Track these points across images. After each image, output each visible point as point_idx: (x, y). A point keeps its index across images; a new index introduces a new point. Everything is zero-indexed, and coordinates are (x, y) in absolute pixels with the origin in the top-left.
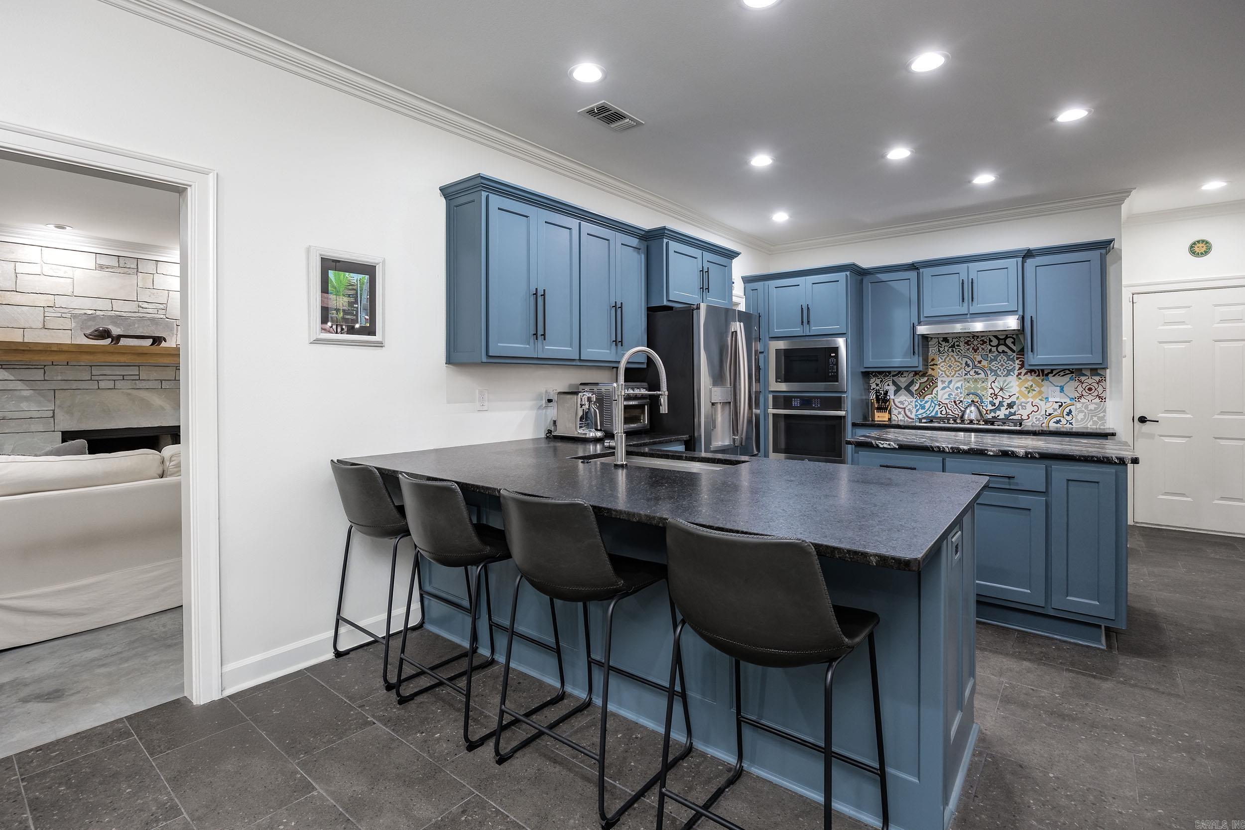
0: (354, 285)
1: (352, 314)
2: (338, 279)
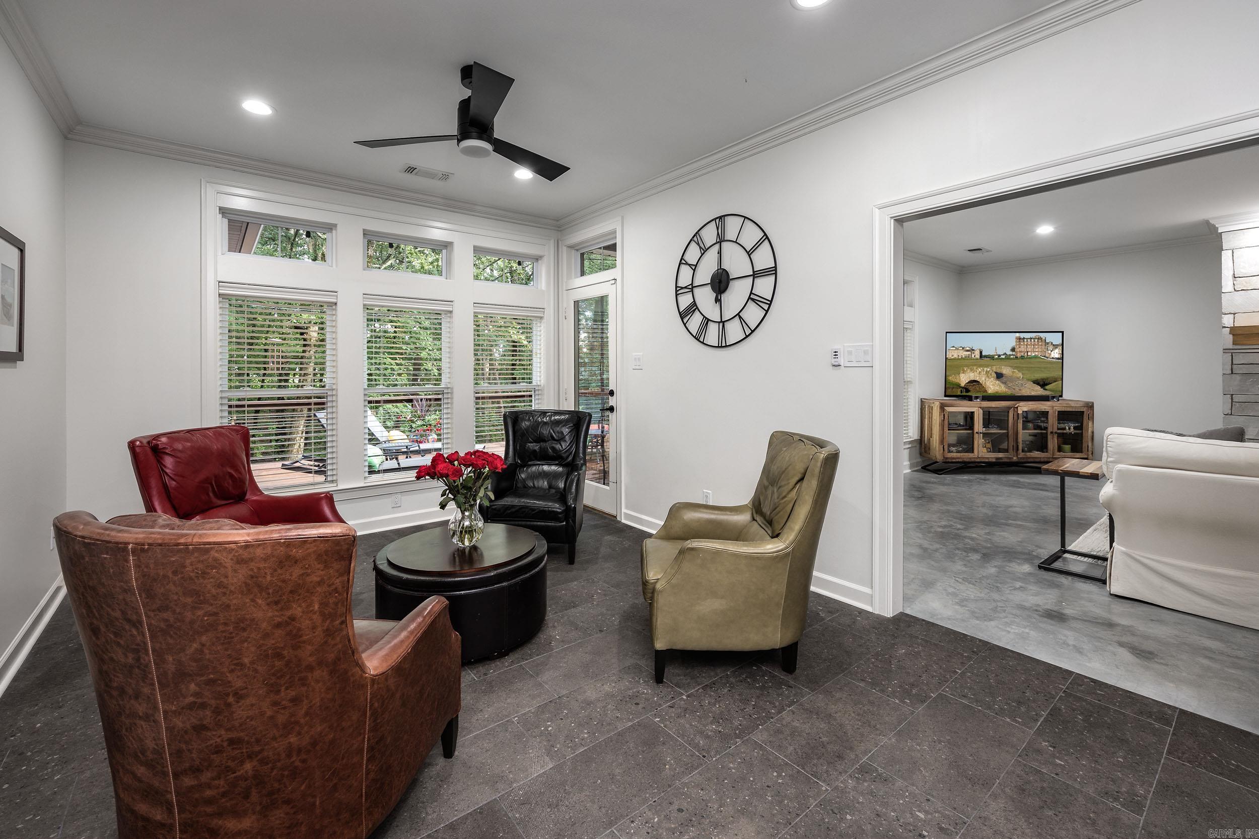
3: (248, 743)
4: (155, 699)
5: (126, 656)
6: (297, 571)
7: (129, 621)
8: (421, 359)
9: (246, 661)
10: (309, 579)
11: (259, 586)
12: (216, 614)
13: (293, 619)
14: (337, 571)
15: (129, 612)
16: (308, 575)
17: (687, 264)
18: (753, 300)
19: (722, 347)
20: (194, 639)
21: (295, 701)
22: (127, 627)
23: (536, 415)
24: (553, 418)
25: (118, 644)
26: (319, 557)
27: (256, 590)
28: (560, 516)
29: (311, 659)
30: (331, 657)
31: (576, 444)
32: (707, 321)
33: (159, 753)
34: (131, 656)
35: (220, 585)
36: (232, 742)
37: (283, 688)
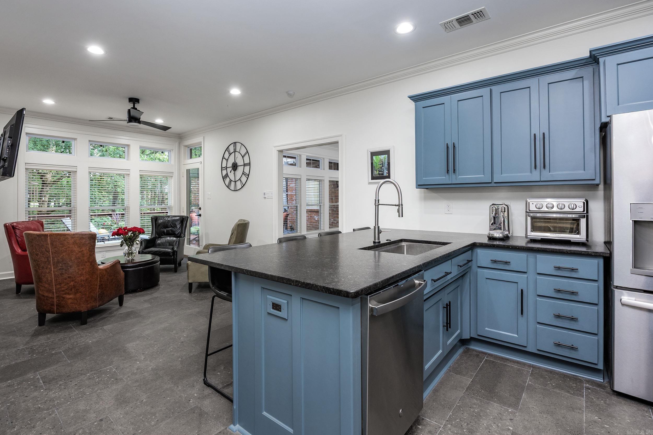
0: (382, 160)
1: (382, 172)
2: (376, 159)
3: (72, 278)
4: (51, 268)
5: (45, 259)
6: (84, 241)
7: (46, 251)
8: (118, 192)
9: (73, 259)
10: (86, 242)
11: (76, 243)
12: (66, 249)
13: (83, 251)
14: (92, 241)
15: (47, 249)
16: (86, 241)
17: (225, 158)
18: (244, 174)
19: (235, 191)
20: (62, 254)
21: (83, 269)
22: (46, 252)
23: (165, 217)
24: (172, 219)
25: (43, 257)
26: (89, 238)
27: (75, 244)
28: (171, 254)
29: (86, 260)
30: (91, 261)
31: (181, 229)
32: (231, 181)
33: (51, 281)
34: (46, 259)
35: (68, 243)
36: (69, 277)
37: (80, 266)
